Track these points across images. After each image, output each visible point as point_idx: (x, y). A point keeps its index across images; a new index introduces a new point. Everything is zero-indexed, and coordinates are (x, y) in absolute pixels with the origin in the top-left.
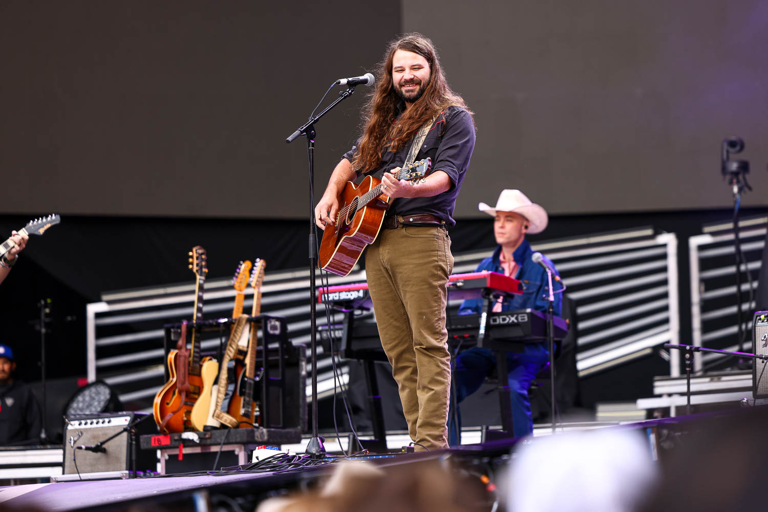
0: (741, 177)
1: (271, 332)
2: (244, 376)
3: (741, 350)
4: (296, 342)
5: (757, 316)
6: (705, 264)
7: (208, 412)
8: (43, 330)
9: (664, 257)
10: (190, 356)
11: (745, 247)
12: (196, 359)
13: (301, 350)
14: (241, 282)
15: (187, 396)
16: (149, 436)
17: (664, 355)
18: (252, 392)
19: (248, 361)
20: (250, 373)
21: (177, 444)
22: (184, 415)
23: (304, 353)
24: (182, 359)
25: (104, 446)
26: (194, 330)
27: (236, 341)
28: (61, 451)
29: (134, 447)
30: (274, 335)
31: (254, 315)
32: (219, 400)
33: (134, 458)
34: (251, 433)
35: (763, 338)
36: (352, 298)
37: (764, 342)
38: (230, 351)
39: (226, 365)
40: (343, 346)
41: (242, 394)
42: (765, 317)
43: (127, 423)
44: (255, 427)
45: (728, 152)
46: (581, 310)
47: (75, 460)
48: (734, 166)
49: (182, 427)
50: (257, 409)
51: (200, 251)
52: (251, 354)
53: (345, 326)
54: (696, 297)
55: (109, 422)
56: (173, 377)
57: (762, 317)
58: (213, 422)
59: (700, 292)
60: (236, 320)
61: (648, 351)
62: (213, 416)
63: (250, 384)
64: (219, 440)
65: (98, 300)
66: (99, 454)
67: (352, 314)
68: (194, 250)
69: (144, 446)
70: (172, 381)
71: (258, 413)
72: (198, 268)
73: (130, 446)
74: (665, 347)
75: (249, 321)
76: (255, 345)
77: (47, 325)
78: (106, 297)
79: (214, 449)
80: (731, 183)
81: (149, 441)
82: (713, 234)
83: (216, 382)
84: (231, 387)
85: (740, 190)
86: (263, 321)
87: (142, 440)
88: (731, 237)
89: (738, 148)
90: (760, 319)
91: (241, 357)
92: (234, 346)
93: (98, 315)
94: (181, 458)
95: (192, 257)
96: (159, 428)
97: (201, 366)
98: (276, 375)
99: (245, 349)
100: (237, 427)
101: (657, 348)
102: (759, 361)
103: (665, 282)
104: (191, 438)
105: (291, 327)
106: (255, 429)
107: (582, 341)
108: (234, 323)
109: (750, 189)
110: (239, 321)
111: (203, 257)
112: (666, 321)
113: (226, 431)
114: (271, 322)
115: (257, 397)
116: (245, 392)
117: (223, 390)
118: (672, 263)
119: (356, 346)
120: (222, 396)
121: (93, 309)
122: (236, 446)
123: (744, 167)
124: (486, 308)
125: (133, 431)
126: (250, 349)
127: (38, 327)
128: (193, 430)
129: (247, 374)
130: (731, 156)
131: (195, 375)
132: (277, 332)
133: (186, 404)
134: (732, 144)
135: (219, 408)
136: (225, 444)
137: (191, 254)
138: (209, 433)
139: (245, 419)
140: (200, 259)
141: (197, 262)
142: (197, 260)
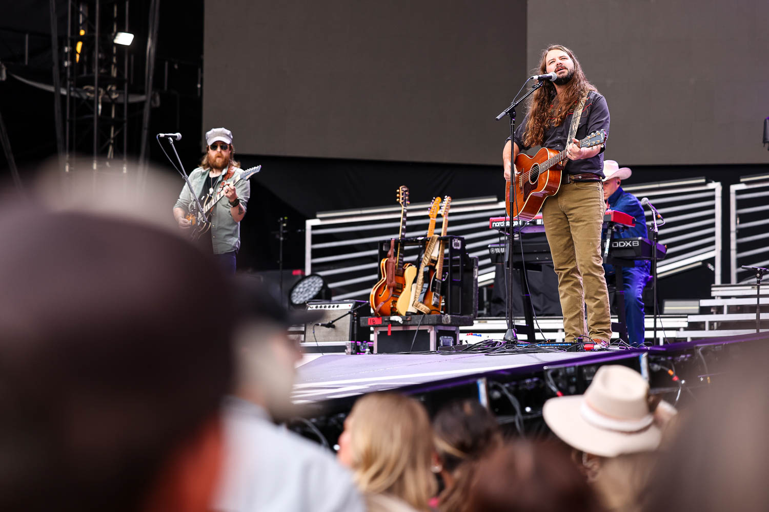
1: (455, 248)
2: (435, 277)
4: (471, 255)
6: (741, 204)
7: (409, 303)
8: (282, 239)
9: (713, 198)
10: (396, 262)
12: (400, 265)
13: (475, 260)
14: (433, 212)
15: (394, 291)
16: (367, 317)
17: (711, 266)
18: (440, 289)
19: (437, 267)
20: (439, 276)
21: (387, 323)
22: (391, 304)
23: (477, 263)
24: (391, 264)
25: (334, 323)
26: (399, 244)
27: (430, 253)
29: (355, 325)
30: (457, 250)
31: (442, 235)
32: (417, 294)
33: (355, 332)
34: (440, 318)
36: (514, 226)
38: (426, 260)
39: (423, 269)
40: (507, 259)
41: (433, 290)
43: (350, 308)
44: (442, 313)
47: (314, 333)
49: (390, 312)
50: (443, 301)
51: (405, 189)
52: (440, 262)
53: (507, 245)
54: (733, 227)
55: (338, 307)
56: (384, 277)
58: (413, 310)
59: (737, 224)
60: (430, 238)
61: (700, 264)
62: (413, 305)
63: (439, 283)
64: (417, 323)
65: (315, 218)
66: (330, 328)
68: (401, 188)
69: (362, 324)
70: (383, 280)
71: (444, 304)
72: (403, 201)
73: (352, 324)
74: (712, 261)
75: (439, 239)
76: (443, 257)
77: (284, 235)
78: (319, 215)
79: (412, 328)
81: (365, 321)
82: (747, 183)
83: (415, 281)
84: (426, 285)
86: (449, 240)
87: (361, 320)
91: (433, 265)
92: (429, 257)
93: (314, 228)
94: (389, 334)
95: (399, 193)
96: (372, 311)
97: (404, 270)
98: (458, 278)
99: (436, 259)
100: (430, 313)
101: (705, 262)
103: (713, 216)
104: (397, 320)
105: (468, 247)
106: (443, 316)
108: (429, 241)
110: (433, 239)
111: (407, 193)
112: (713, 243)
113: (422, 316)
114: (454, 240)
115: (443, 293)
116: (435, 289)
117: (420, 287)
118: (718, 202)
119: (515, 259)
120: (419, 291)
121: (310, 224)
122: (428, 326)
124: (610, 236)
125: (355, 313)
126: (439, 259)
128: (398, 314)
129: (437, 277)
131: (399, 276)
132: (459, 248)
133: (392, 296)
135: (417, 300)
136: (420, 325)
137: (398, 191)
138: (410, 317)
139: (434, 308)
140: (404, 195)
141: (403, 196)
142: (402, 195)
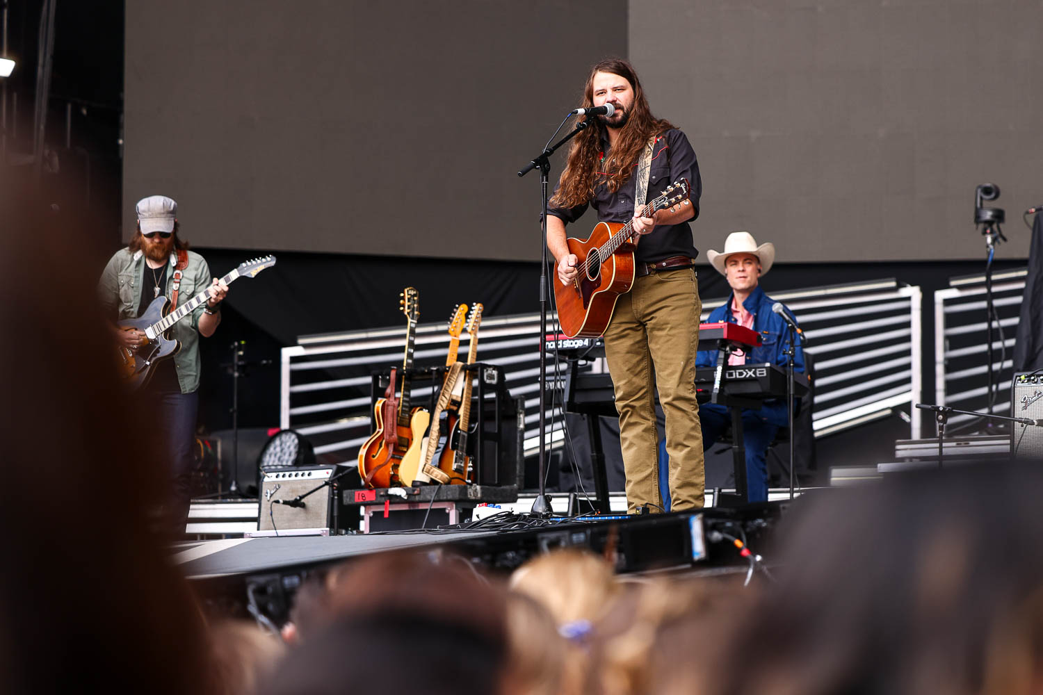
0: (995, 226)
1: (488, 381)
2: (457, 428)
3: (991, 412)
4: (513, 392)
5: (1017, 377)
6: (951, 320)
7: (418, 467)
8: (236, 374)
9: (907, 311)
10: (399, 405)
11: (997, 303)
12: (404, 409)
13: (519, 401)
14: (455, 327)
15: (395, 450)
16: (353, 490)
17: (904, 416)
18: (465, 446)
19: (461, 412)
20: (464, 425)
21: (383, 500)
22: (391, 469)
23: (523, 405)
24: (390, 408)
25: (303, 501)
26: (404, 377)
27: (450, 391)
28: (257, 505)
29: (336, 503)
30: (491, 385)
31: (469, 363)
32: (430, 454)
33: (335, 514)
34: (464, 490)
35: (1022, 400)
36: (576, 347)
37: (1024, 405)
38: (443, 401)
39: (439, 415)
40: (566, 399)
41: (454, 447)
42: (1025, 377)
43: (329, 476)
44: (468, 483)
45: (981, 198)
46: (819, 366)
47: (271, 515)
48: (988, 215)
49: (388, 482)
50: (471, 464)
51: (412, 293)
52: (466, 404)
53: (568, 377)
54: (940, 356)
55: (309, 475)
56: (380, 428)
57: (1023, 377)
58: (422, 477)
59: (945, 350)
60: (449, 367)
61: (888, 412)
62: (423, 470)
63: (464, 436)
64: (428, 497)
65: (295, 344)
66: (298, 508)
67: (576, 364)
68: (406, 290)
69: (346, 501)
70: (378, 432)
71: (471, 469)
72: (409, 311)
73: (331, 501)
74: (907, 407)
75: (464, 369)
76: (470, 396)
77: (240, 368)
78: (301, 341)
79: (422, 507)
80: (985, 233)
81: (352, 496)
82: (960, 288)
83: (427, 434)
84: (443, 440)
85: (994, 240)
86: (479, 369)
87: (345, 495)
88: (983, 291)
89: (993, 195)
90: (1020, 380)
91: (455, 408)
92: (447, 396)
93: (294, 360)
94: (386, 515)
95: (403, 298)
96: (363, 482)
97: (411, 417)
98: (492, 427)
99: (459, 400)
100: (449, 483)
101: (896, 409)
102: (1017, 424)
103: (907, 339)
104: (398, 494)
105: (509, 377)
106: (469, 486)
107: (818, 399)
108: (448, 371)
109: (1005, 239)
110: (453, 368)
111: (415, 298)
112: (908, 380)
113: (437, 487)
114: (487, 371)
115: (470, 451)
116: (458, 445)
117: (434, 443)
118: (916, 317)
119: (579, 399)
120: (433, 449)
121: (287, 353)
122: (447, 503)
123: (999, 216)
125: (336, 485)
126: (464, 399)
127: (230, 371)
128: (400, 485)
129: (461, 427)
130: (985, 203)
131: (403, 426)
132: (494, 382)
133: (393, 457)
134: (987, 191)
135: (430, 462)
136: (434, 501)
137: (402, 295)
138: (418, 489)
139: (456, 475)
140: (412, 301)
141: (409, 304)
142: (409, 301)
